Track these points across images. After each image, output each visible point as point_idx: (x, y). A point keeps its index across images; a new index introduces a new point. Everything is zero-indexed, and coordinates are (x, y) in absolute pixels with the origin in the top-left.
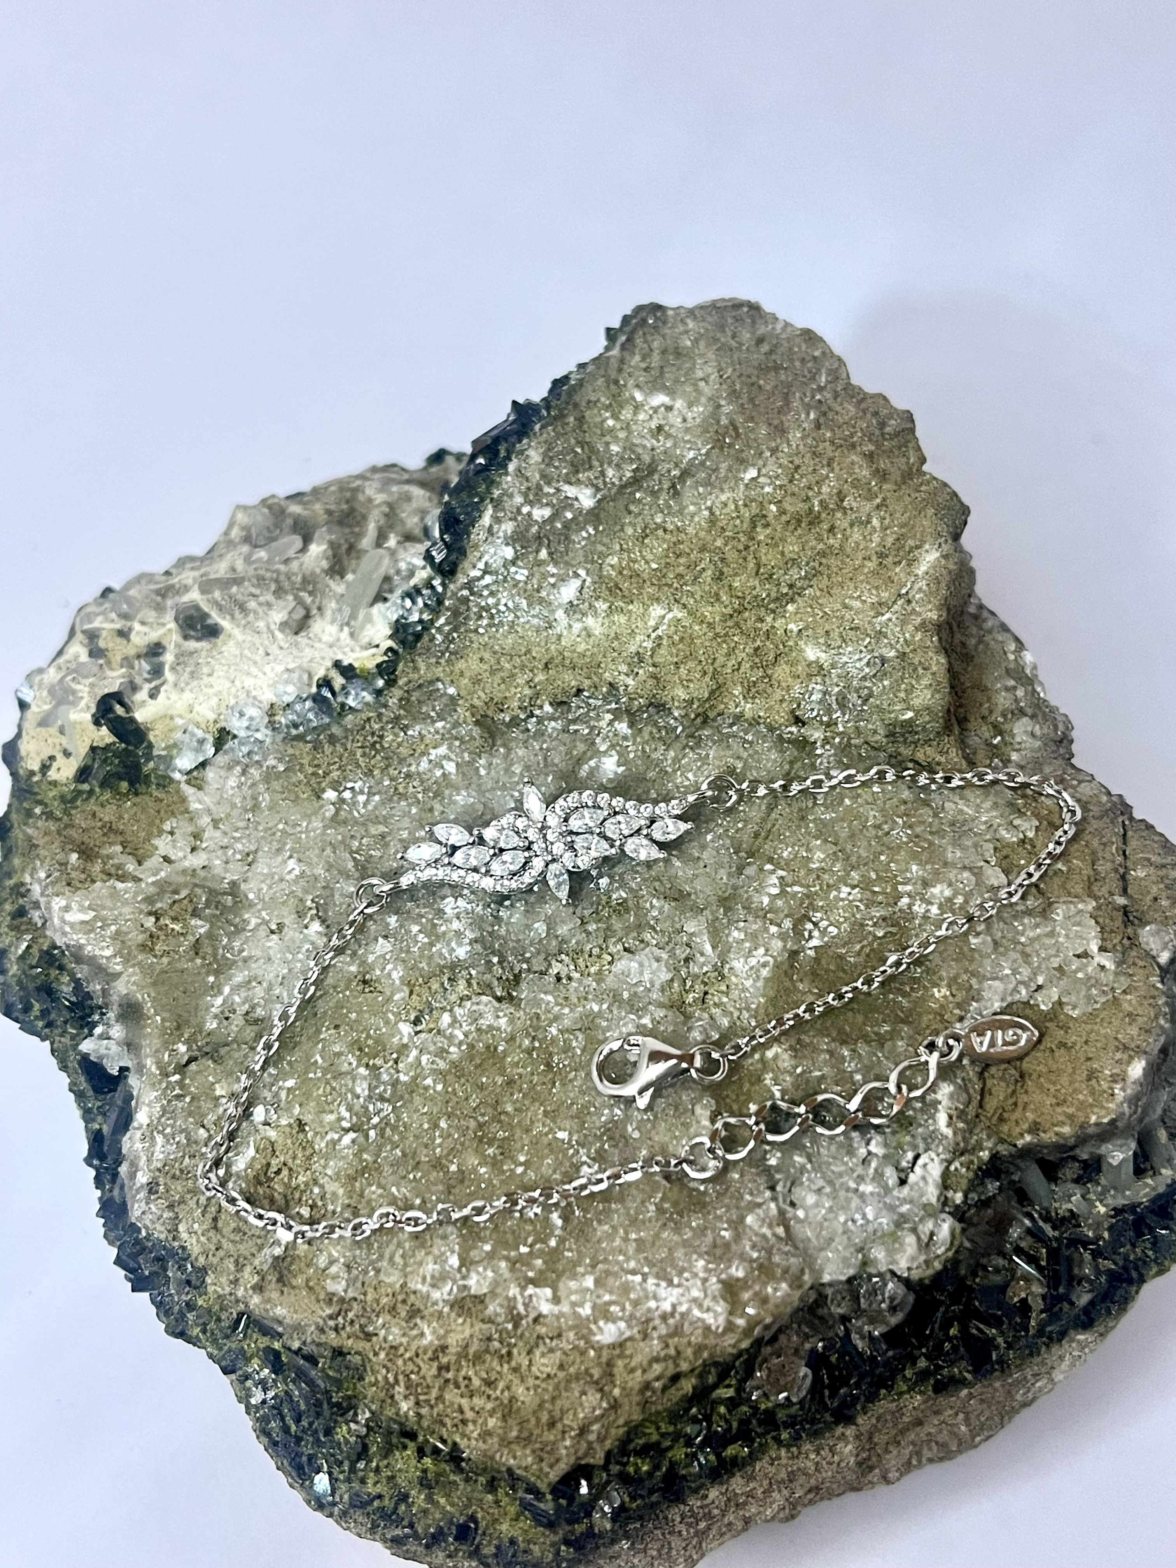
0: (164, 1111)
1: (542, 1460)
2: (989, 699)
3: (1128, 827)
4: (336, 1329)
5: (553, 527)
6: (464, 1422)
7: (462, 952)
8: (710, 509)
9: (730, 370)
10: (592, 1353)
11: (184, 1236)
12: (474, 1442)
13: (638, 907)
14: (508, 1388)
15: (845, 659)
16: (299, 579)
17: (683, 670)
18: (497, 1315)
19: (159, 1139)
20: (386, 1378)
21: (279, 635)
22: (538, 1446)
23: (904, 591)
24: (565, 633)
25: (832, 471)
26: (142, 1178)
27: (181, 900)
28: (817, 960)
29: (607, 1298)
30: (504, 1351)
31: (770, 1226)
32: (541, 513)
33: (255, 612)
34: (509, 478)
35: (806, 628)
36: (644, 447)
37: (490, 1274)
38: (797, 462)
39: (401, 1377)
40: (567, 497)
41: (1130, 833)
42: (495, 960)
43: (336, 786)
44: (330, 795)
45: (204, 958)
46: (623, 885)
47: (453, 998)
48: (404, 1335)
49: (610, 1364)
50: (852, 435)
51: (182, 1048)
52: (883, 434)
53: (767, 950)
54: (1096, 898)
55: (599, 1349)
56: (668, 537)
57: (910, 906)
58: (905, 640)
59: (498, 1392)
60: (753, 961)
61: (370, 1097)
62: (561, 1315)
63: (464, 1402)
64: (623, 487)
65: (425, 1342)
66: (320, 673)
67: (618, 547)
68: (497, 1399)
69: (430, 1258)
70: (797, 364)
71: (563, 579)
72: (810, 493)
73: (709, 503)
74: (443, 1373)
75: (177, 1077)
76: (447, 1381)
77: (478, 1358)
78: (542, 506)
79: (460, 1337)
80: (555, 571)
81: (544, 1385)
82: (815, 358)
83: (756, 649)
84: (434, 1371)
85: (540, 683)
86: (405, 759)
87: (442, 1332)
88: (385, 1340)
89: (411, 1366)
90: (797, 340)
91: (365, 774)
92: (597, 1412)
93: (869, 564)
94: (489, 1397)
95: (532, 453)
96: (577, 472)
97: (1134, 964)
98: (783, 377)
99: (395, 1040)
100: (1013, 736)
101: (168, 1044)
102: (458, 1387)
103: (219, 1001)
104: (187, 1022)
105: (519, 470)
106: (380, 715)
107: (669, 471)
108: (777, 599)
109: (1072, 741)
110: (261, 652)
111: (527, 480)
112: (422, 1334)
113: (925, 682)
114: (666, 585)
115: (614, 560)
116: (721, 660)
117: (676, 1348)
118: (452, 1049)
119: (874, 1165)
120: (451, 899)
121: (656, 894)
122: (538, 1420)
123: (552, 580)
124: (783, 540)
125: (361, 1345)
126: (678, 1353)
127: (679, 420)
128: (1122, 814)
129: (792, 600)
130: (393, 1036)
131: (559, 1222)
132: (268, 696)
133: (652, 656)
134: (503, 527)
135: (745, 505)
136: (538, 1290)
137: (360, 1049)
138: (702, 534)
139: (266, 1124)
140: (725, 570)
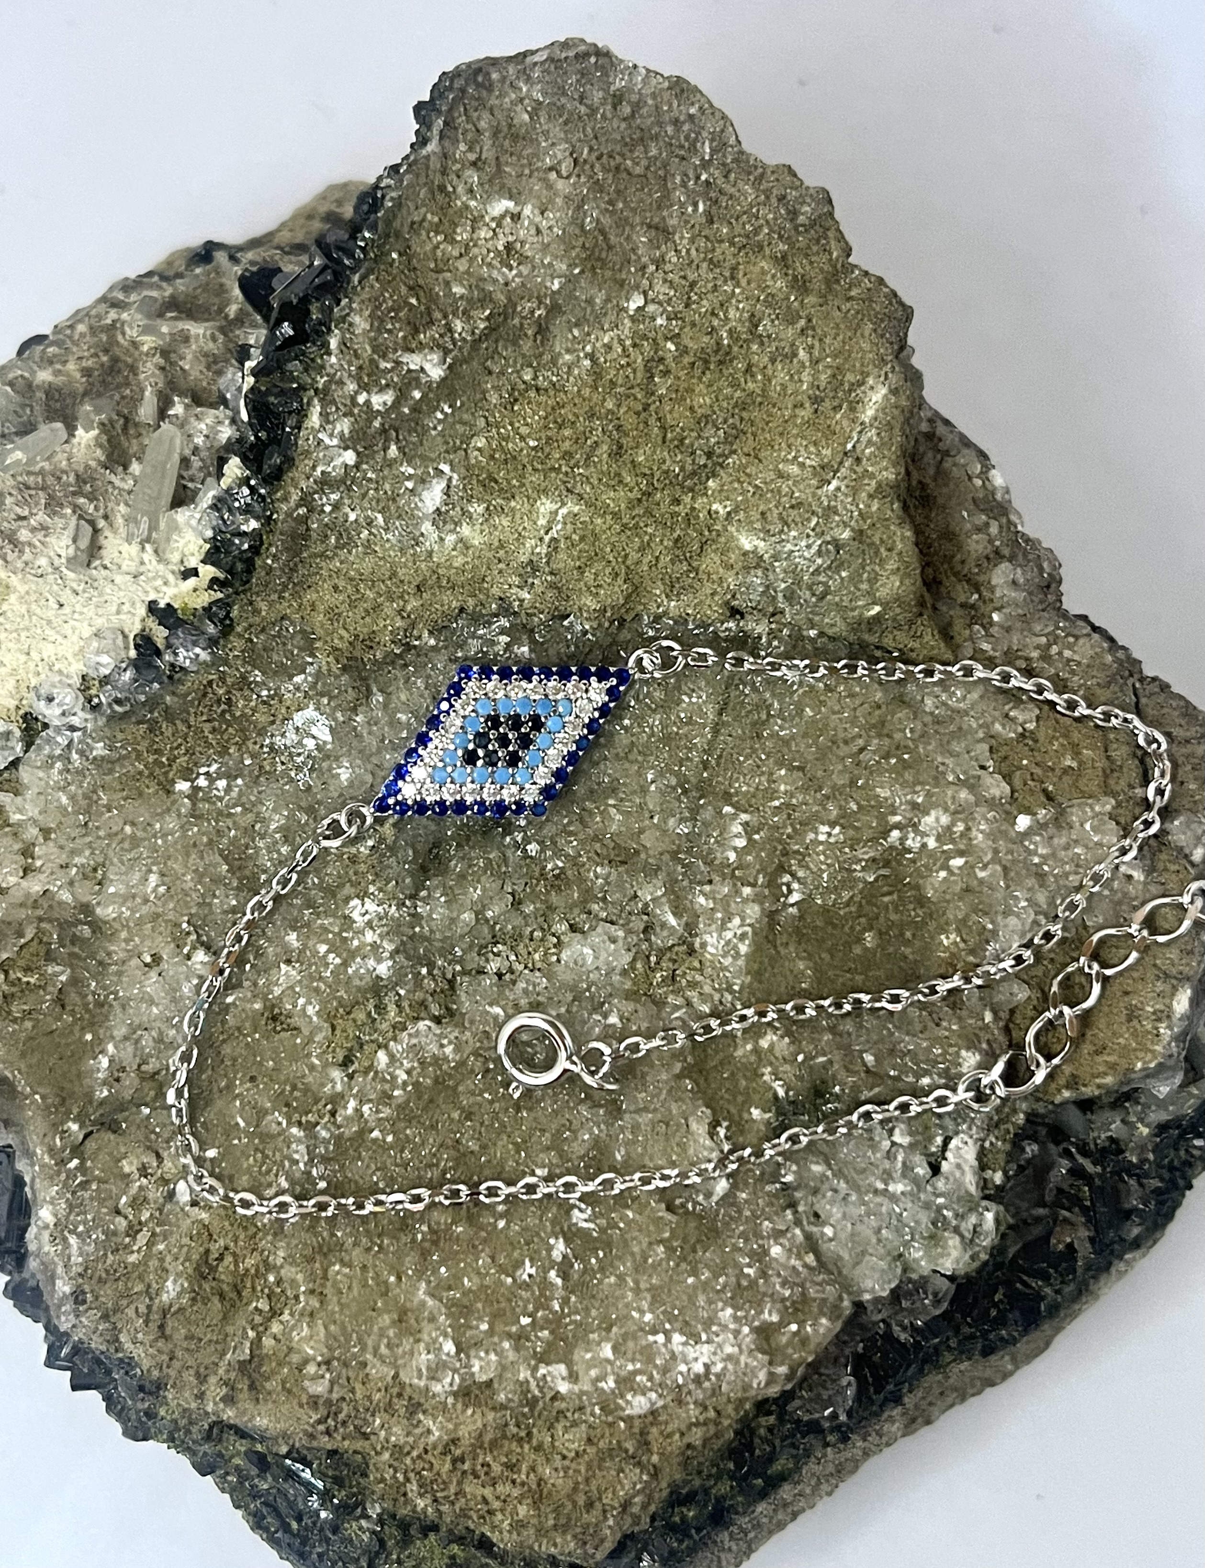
0: (71, 1207)
1: (585, 1543)
2: (960, 548)
3: (1140, 692)
4: (328, 1432)
5: (400, 414)
6: (491, 1512)
7: (383, 969)
8: (591, 356)
9: (586, 151)
10: (622, 1424)
11: (128, 1346)
12: (506, 1535)
13: (581, 879)
14: (533, 1469)
15: (789, 547)
16: (72, 479)
17: (589, 576)
18: (510, 1400)
19: (73, 1240)
20: (394, 1477)
21: (71, 575)
22: (578, 1530)
23: (849, 446)
24: (436, 547)
25: (738, 285)
26: (63, 1287)
27: (26, 944)
28: (801, 917)
29: (630, 1367)
30: (523, 1434)
31: (799, 1257)
32: (380, 400)
33: (30, 544)
34: (333, 360)
35: (736, 510)
36: (495, 281)
37: (493, 1357)
38: (692, 276)
39: (412, 1475)
40: (409, 371)
41: (1143, 701)
42: (424, 971)
43: (188, 774)
44: (183, 786)
45: (73, 1013)
46: (558, 853)
47: (384, 1026)
48: (408, 1434)
49: (643, 1433)
50: (756, 231)
51: (74, 1127)
52: (796, 228)
53: (743, 919)
54: (1114, 794)
55: (629, 1420)
56: (543, 398)
57: (902, 840)
58: (861, 514)
59: (524, 1477)
60: (729, 935)
61: (311, 1160)
62: (582, 1393)
63: (488, 1492)
64: (477, 342)
65: (432, 1439)
66: (137, 628)
67: (481, 423)
68: (523, 1484)
69: (422, 1346)
70: (670, 130)
71: (423, 481)
72: (716, 323)
73: (588, 348)
74: (459, 1463)
75: (75, 1162)
76: (464, 1472)
77: (494, 1445)
78: (382, 390)
79: (472, 1427)
80: (411, 471)
81: (574, 1466)
82: (691, 117)
83: (677, 541)
84: (448, 1466)
85: (415, 610)
86: (264, 728)
87: (451, 1426)
88: (387, 1441)
89: (420, 1465)
90: (666, 95)
91: (220, 754)
92: (638, 1487)
93: (801, 413)
94: (514, 1482)
95: (356, 319)
96: (416, 331)
97: (1166, 869)
98: (654, 152)
99: (327, 1089)
100: (992, 590)
101: (57, 1127)
102: (477, 1477)
103: (105, 1062)
104: (72, 1094)
105: (343, 343)
106: (222, 678)
107: (532, 312)
108: (694, 473)
109: (1060, 582)
110: (54, 605)
111: (357, 356)
112: (429, 1431)
113: (891, 565)
114: (553, 469)
115: (481, 442)
116: (634, 556)
117: (715, 1409)
118: (396, 1093)
119: (900, 1158)
120: (356, 902)
121: (600, 858)
122: (575, 1504)
123: (410, 485)
124: (690, 390)
125: (359, 1445)
126: (718, 1413)
127: (533, 231)
128: (1131, 675)
129: (714, 475)
130: (323, 1085)
131: (559, 1281)
132: (76, 668)
133: (548, 563)
134: (338, 428)
135: (635, 345)
136: (550, 1368)
137: (287, 1105)
138: (586, 392)
139: (194, 1204)
140: (624, 441)
